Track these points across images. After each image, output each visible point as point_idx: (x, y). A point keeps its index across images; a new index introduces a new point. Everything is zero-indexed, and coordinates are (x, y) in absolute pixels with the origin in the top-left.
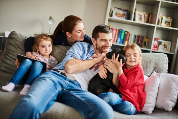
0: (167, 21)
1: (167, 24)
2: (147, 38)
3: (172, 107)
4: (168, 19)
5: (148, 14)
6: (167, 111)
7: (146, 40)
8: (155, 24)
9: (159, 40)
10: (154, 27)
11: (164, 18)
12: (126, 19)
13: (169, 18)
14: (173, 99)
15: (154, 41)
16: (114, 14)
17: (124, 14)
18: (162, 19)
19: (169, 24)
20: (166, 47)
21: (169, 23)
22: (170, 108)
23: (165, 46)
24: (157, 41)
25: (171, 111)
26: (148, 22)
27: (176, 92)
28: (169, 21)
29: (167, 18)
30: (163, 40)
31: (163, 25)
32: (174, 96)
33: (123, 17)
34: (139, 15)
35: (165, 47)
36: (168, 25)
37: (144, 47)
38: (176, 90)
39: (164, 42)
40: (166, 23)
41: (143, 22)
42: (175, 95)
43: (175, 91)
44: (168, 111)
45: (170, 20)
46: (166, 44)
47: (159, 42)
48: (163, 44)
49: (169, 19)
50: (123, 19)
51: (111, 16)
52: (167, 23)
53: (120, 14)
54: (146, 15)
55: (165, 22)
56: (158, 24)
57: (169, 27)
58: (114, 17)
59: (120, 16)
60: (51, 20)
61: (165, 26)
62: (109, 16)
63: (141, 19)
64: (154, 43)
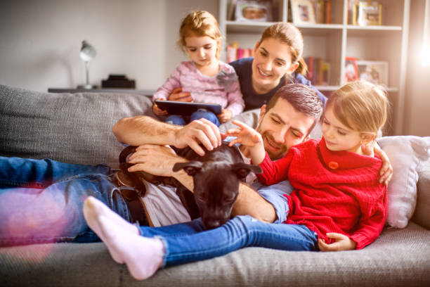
0: (370, 12)
1: (373, 20)
2: (328, 61)
3: (407, 217)
4: (372, 8)
5: (322, 3)
7: (325, 66)
8: (341, 23)
10: (340, 31)
11: (362, 6)
13: (375, 3)
14: (407, 196)
16: (239, 14)
17: (264, 11)
18: (358, 8)
20: (378, 77)
21: (376, 15)
22: (403, 219)
25: (406, 227)
26: (324, 21)
27: (412, 177)
28: (373, 13)
29: (370, 4)
30: (367, 59)
31: (362, 23)
32: (409, 186)
33: (263, 17)
36: (375, 22)
37: (324, 83)
38: (411, 173)
40: (368, 18)
41: (312, 24)
42: (411, 184)
43: (409, 175)
44: (399, 227)
45: (379, 9)
49: (374, 7)
51: (233, 18)
52: (370, 17)
53: (252, 12)
54: (319, 6)
55: (365, 16)
56: (350, 22)
57: (378, 25)
58: (241, 21)
59: (253, 15)
60: (87, 50)
61: (368, 25)
62: (228, 19)
63: (305, 16)
64: (346, 70)
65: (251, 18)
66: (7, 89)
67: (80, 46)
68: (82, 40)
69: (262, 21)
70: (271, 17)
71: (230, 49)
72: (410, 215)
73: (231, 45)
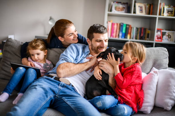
0: (169, 10)
1: (170, 14)
2: (150, 29)
3: (172, 106)
4: (170, 9)
5: (149, 6)
6: (166, 110)
7: (148, 31)
8: (156, 15)
9: (163, 31)
10: (156, 18)
11: (166, 8)
12: (126, 12)
13: (172, 6)
15: (157, 32)
16: (113, 9)
17: (124, 8)
18: (164, 8)
19: (172, 14)
20: (170, 38)
21: (172, 12)
22: (169, 107)
23: (169, 36)
24: (161, 32)
25: (170, 110)
26: (149, 14)
28: (171, 11)
29: (170, 7)
30: (166, 30)
31: (166, 15)
32: (173, 93)
33: (123, 10)
34: (139, 6)
35: (169, 38)
36: (171, 15)
37: (147, 39)
39: (167, 32)
40: (168, 13)
41: (144, 14)
45: (173, 9)
46: (170, 34)
47: (163, 32)
48: (167, 34)
49: (171, 8)
50: (123, 13)
51: (111, 11)
52: (169, 12)
53: (119, 8)
54: (147, 6)
55: (167, 11)
56: (160, 14)
58: (114, 12)
59: (119, 9)
60: (51, 20)
61: (168, 16)
62: (108, 11)
63: (141, 11)
64: (157, 34)
65: (119, 11)
67: (49, 18)
69: (123, 12)
70: (127, 11)
71: (109, 23)
73: (110, 21)
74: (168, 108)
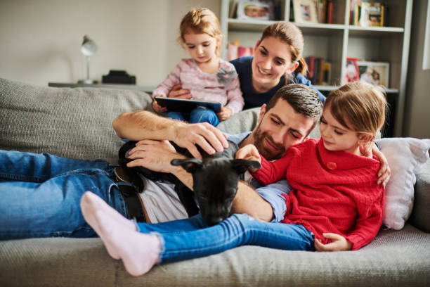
0: (372, 14)
1: (374, 21)
2: (329, 60)
3: (404, 219)
4: (374, 9)
5: (325, 3)
6: (392, 231)
7: (326, 65)
8: (343, 22)
10: (342, 31)
11: (366, 7)
12: (271, 19)
13: (378, 4)
14: (404, 198)
15: (347, 66)
16: (241, 12)
17: (266, 10)
18: (360, 8)
19: (379, 21)
20: (378, 78)
21: (378, 17)
22: (399, 221)
23: (376, 76)
24: (355, 65)
25: (402, 229)
26: (326, 21)
27: (410, 179)
28: (376, 13)
29: (373, 5)
30: (368, 60)
31: (365, 24)
32: (406, 188)
33: (265, 15)
34: (302, 5)
35: (375, 79)
36: (377, 23)
37: (324, 83)
38: (408, 175)
39: (371, 66)
40: (370, 19)
41: (314, 23)
42: (408, 186)
43: (407, 177)
44: (396, 228)
45: (381, 10)
46: (378, 71)
47: (360, 67)
48: (369, 70)
49: (377, 8)
50: (265, 22)
51: (235, 16)
52: (372, 18)
53: (254, 10)
54: (321, 5)
55: (367, 16)
56: (352, 23)
57: (380, 26)
58: (243, 19)
59: (255, 13)
60: (87, 45)
61: (370, 26)
62: (229, 17)
63: (307, 15)
64: (347, 71)
65: (253, 16)
66: (8, 83)
68: (83, 35)
69: (264, 20)
70: (272, 15)
71: (231, 46)
72: (407, 217)
73: (233, 44)
74: (396, 223)
